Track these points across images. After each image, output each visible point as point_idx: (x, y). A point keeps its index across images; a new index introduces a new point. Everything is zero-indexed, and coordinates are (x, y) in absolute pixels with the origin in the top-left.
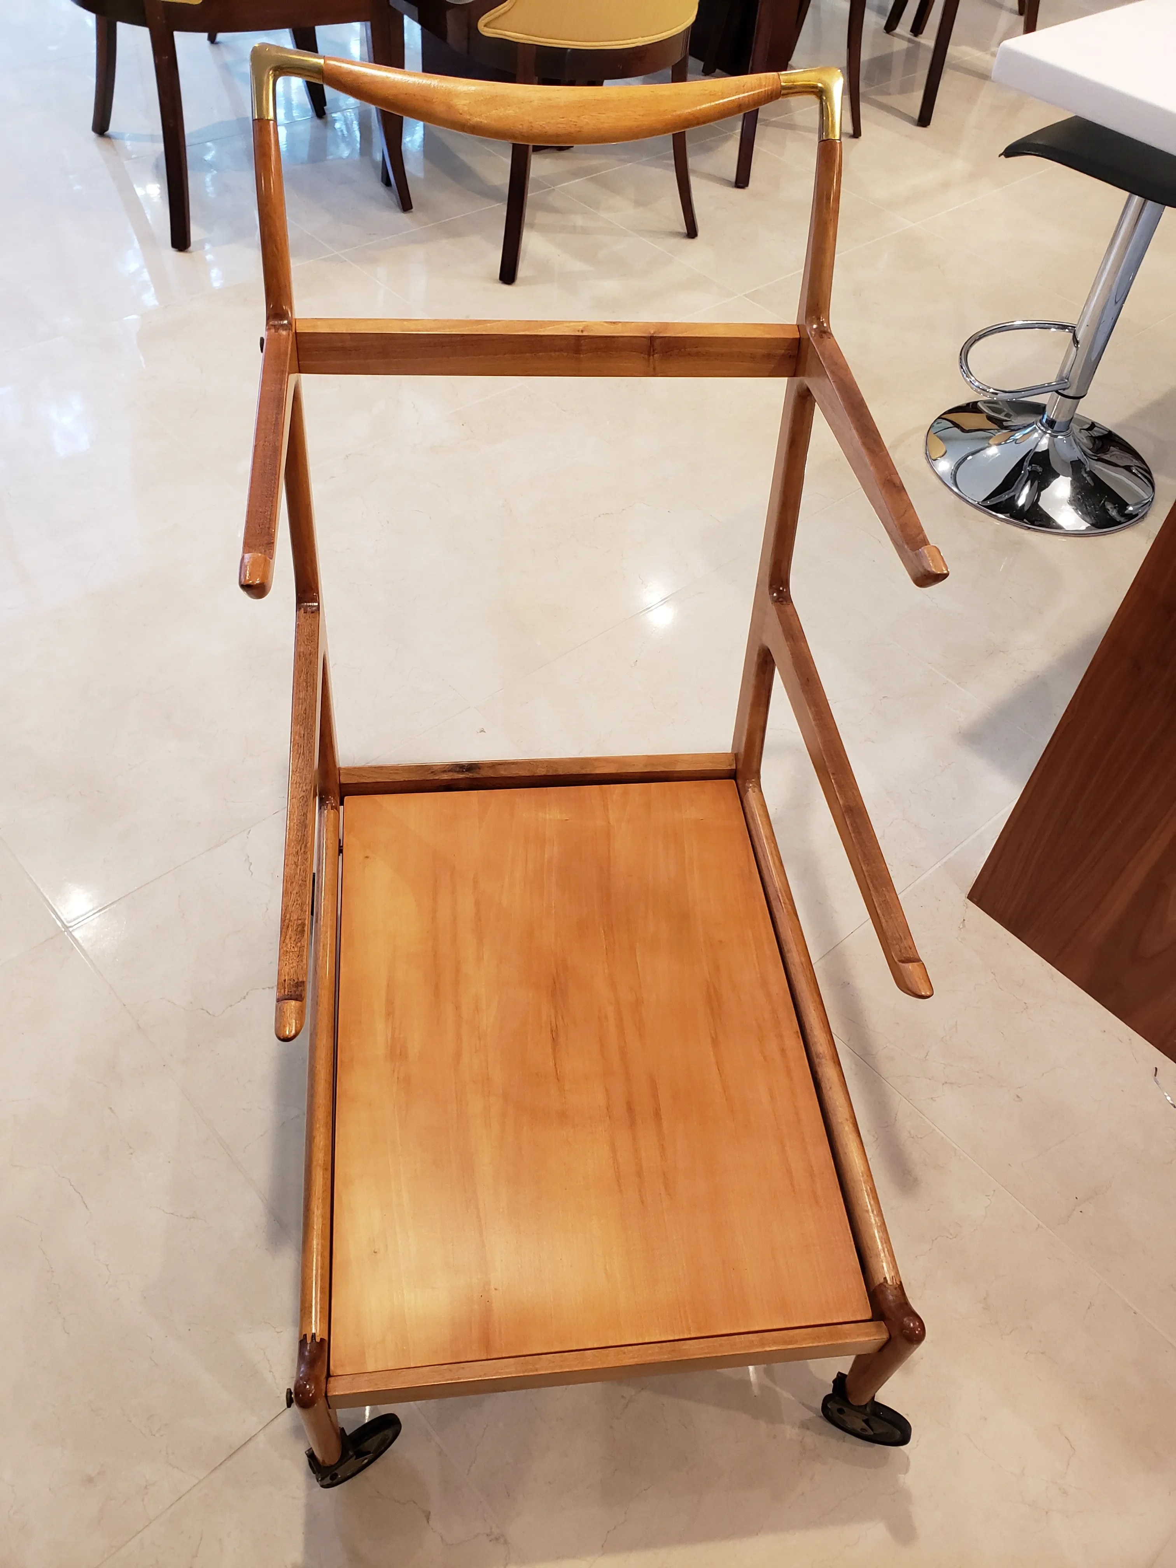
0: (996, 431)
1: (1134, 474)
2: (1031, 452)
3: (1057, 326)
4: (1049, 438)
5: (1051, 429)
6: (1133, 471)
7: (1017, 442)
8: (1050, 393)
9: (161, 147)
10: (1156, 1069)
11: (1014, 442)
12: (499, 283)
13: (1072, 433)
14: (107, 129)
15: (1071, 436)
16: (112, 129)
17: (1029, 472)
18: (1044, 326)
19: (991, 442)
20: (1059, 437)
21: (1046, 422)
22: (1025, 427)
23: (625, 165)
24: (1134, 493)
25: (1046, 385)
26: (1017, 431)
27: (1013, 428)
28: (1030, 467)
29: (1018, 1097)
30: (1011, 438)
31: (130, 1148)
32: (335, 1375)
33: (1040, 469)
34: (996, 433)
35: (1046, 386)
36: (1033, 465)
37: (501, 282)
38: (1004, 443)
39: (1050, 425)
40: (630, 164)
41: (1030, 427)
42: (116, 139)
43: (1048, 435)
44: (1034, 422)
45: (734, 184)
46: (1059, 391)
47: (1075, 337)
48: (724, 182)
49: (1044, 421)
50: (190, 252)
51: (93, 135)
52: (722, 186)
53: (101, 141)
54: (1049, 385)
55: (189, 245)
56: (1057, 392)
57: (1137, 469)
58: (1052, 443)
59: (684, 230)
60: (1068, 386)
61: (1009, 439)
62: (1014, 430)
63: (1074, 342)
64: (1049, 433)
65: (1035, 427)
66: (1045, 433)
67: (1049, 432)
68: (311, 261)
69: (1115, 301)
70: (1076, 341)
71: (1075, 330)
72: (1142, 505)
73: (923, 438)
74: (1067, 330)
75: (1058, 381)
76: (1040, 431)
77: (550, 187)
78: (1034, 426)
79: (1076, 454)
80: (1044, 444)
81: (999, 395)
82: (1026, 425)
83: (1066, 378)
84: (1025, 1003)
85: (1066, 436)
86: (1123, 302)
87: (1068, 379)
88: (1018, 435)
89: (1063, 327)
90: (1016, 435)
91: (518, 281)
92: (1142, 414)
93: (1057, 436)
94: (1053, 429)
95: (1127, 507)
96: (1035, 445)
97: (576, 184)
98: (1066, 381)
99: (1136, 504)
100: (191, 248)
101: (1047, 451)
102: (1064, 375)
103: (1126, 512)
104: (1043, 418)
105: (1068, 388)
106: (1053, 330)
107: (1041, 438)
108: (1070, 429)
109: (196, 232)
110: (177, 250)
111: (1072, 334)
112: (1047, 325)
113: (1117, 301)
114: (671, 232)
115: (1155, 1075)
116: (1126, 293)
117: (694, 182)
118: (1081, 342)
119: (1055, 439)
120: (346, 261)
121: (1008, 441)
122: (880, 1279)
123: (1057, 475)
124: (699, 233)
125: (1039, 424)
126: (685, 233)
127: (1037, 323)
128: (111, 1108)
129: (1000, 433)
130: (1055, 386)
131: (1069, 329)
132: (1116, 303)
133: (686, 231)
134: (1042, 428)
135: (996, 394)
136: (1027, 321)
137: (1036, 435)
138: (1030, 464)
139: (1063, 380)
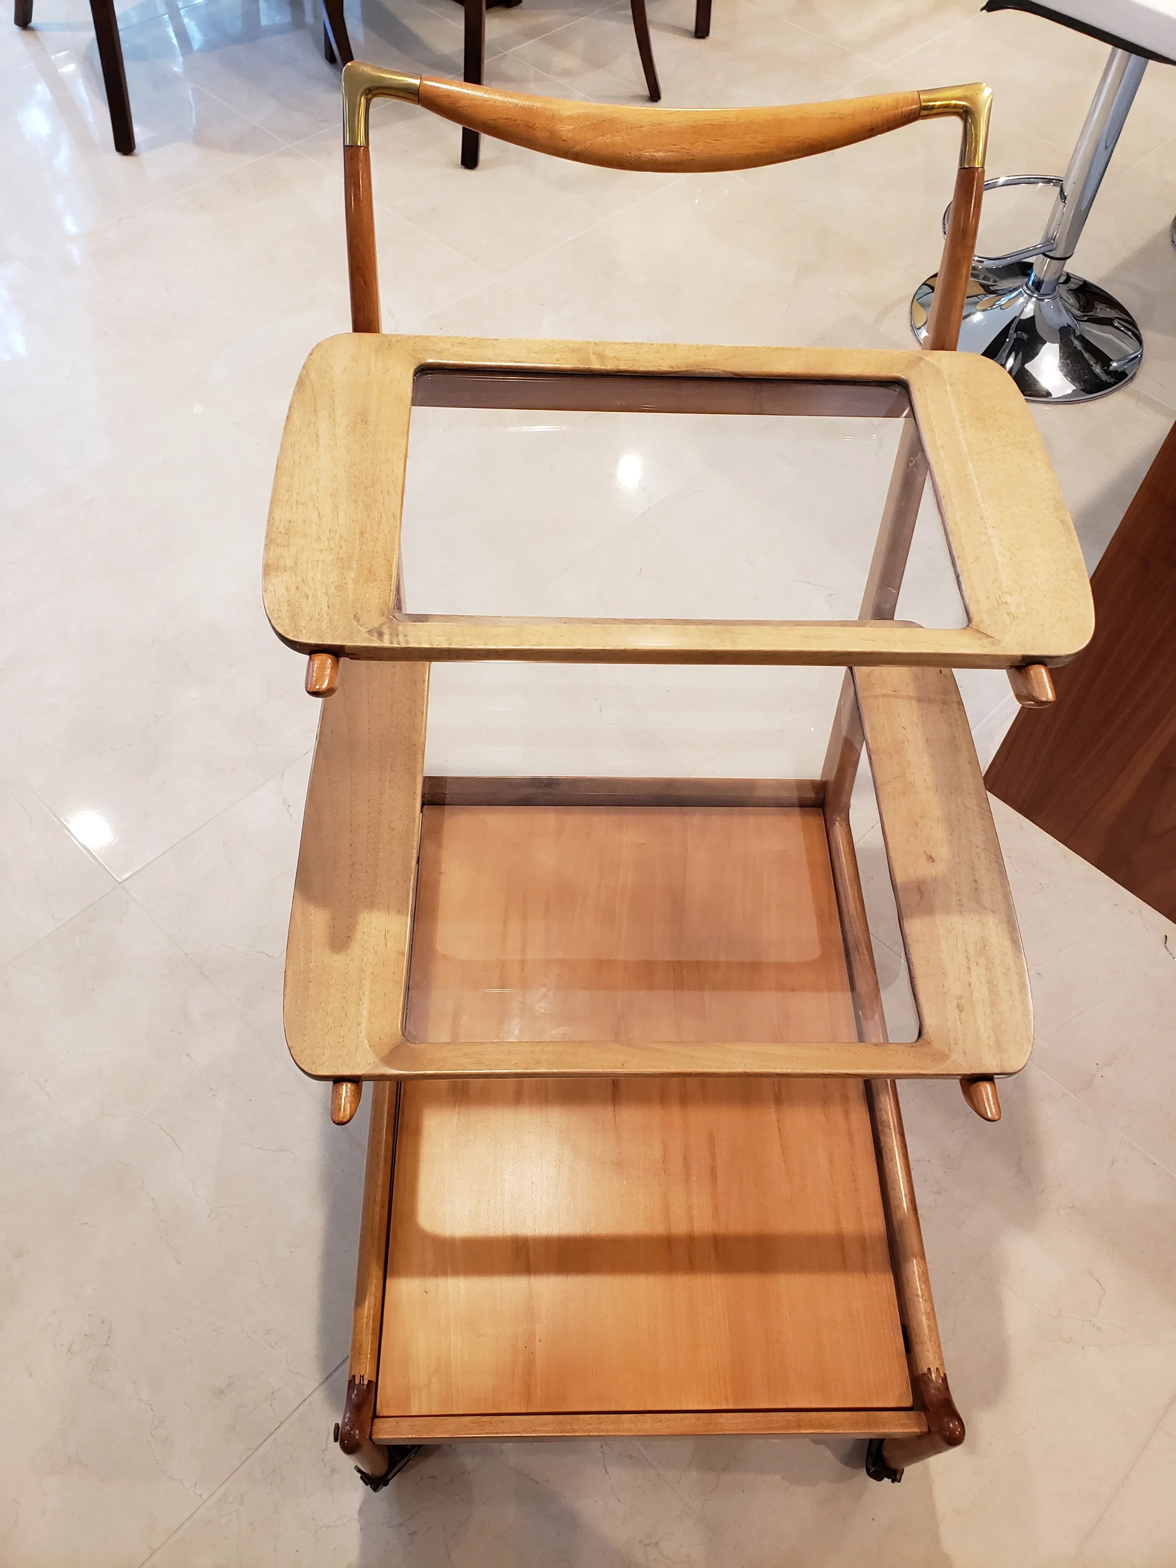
0: (983, 296)
1: (1117, 328)
2: (1017, 319)
3: (1044, 180)
4: (1036, 302)
5: (1037, 292)
6: (1115, 325)
7: (1003, 308)
8: (1035, 256)
9: (92, 34)
10: (1166, 937)
11: (999, 308)
12: (462, 168)
13: (1059, 294)
14: (30, 21)
15: (1058, 298)
16: (37, 18)
17: (1014, 339)
18: (1031, 181)
19: (978, 307)
20: (1046, 300)
21: (1032, 284)
22: (1011, 292)
23: (579, 20)
24: (1119, 349)
25: (1031, 248)
26: (1003, 296)
27: (1000, 292)
28: (1016, 334)
29: (1039, 974)
30: (996, 303)
31: (212, 1090)
32: (381, 1415)
33: (1025, 336)
34: (983, 298)
35: (1032, 250)
36: (1019, 332)
37: (463, 167)
38: (990, 308)
39: (1036, 287)
40: (582, 18)
41: (1017, 291)
42: (40, 30)
43: (1034, 299)
44: (1019, 286)
45: (693, 34)
46: (1046, 253)
47: (1062, 191)
48: (685, 32)
49: (1030, 283)
50: (137, 155)
51: (16, 28)
52: (682, 38)
53: (25, 34)
54: (1035, 248)
55: (134, 148)
56: (1044, 254)
57: (1119, 323)
58: (1038, 308)
59: (646, 92)
60: (1054, 248)
61: (994, 305)
62: (1000, 294)
63: (1061, 197)
64: (1035, 297)
65: (1021, 291)
66: (1031, 297)
67: (1036, 295)
68: (263, 157)
69: (1106, 145)
70: (1063, 197)
71: (1062, 184)
72: (1127, 361)
73: (908, 309)
74: (1052, 184)
75: (1044, 243)
76: (1026, 295)
77: (503, 53)
78: (1021, 289)
79: (1066, 320)
80: (1029, 311)
81: (984, 263)
82: (1012, 289)
83: (1052, 239)
84: (1041, 883)
85: (1054, 299)
86: (1114, 147)
87: (1054, 240)
88: (1004, 300)
89: (1049, 181)
90: (1002, 300)
91: (481, 164)
92: (1128, 265)
93: (1043, 300)
94: (1039, 292)
95: (1111, 363)
96: (1020, 311)
97: (527, 47)
98: (1053, 242)
99: (1119, 360)
100: (136, 151)
101: (1033, 317)
102: (1050, 235)
103: (1111, 368)
104: (1029, 280)
105: (1054, 250)
106: (1041, 184)
107: (1027, 303)
108: (1056, 292)
109: (139, 132)
110: (121, 153)
111: (1058, 189)
112: (1033, 179)
113: (1107, 146)
114: (633, 97)
115: (1165, 943)
116: (1117, 134)
117: (655, 36)
118: (1068, 198)
119: (1042, 303)
120: (299, 154)
121: (994, 307)
122: (923, 1369)
123: (1045, 342)
124: (663, 95)
125: (1025, 288)
126: (648, 96)
127: (1019, 178)
128: (188, 1055)
129: (987, 298)
130: (1041, 249)
131: (1053, 183)
132: (1106, 148)
133: (648, 94)
134: (1028, 292)
135: (982, 262)
136: (1010, 176)
137: (1021, 300)
138: (1016, 331)
139: (1049, 241)
